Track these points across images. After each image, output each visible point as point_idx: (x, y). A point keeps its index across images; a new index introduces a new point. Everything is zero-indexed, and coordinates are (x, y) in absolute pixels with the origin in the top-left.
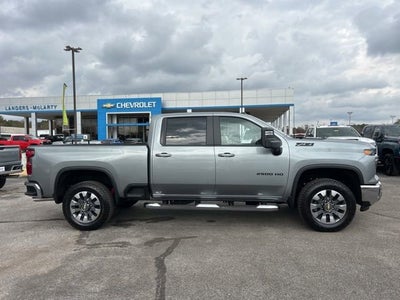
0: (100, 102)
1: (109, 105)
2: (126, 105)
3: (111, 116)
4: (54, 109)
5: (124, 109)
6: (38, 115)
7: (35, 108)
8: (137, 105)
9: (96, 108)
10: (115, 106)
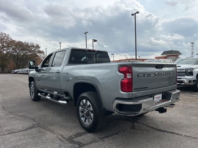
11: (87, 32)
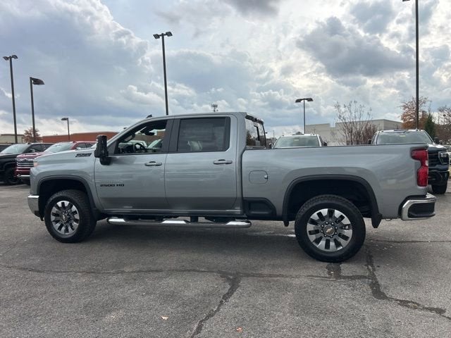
11: (15, 57)
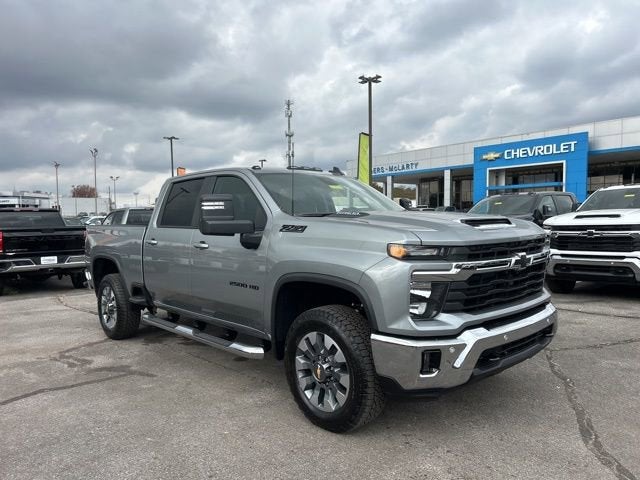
0: (478, 152)
1: (492, 156)
2: (520, 153)
3: (496, 174)
4: (414, 169)
5: (516, 159)
6: (395, 179)
7: (391, 169)
8: (541, 150)
9: (472, 163)
10: (501, 157)
